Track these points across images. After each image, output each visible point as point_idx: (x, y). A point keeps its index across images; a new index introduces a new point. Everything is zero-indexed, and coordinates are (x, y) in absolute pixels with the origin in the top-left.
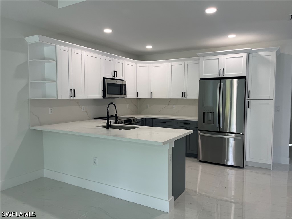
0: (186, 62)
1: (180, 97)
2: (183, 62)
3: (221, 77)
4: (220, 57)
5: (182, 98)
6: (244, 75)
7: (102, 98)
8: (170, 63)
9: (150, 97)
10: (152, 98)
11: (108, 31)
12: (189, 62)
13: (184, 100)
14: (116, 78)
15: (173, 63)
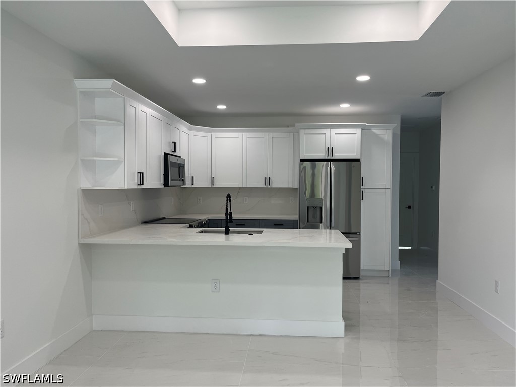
0: (270, 135)
1: (261, 185)
2: (266, 134)
3: (329, 158)
4: (328, 131)
5: (265, 187)
6: (358, 157)
7: (163, 187)
8: (245, 134)
9: (209, 186)
10: (214, 187)
11: (199, 81)
12: (274, 134)
13: (268, 190)
14: (175, 154)
15: (250, 134)
